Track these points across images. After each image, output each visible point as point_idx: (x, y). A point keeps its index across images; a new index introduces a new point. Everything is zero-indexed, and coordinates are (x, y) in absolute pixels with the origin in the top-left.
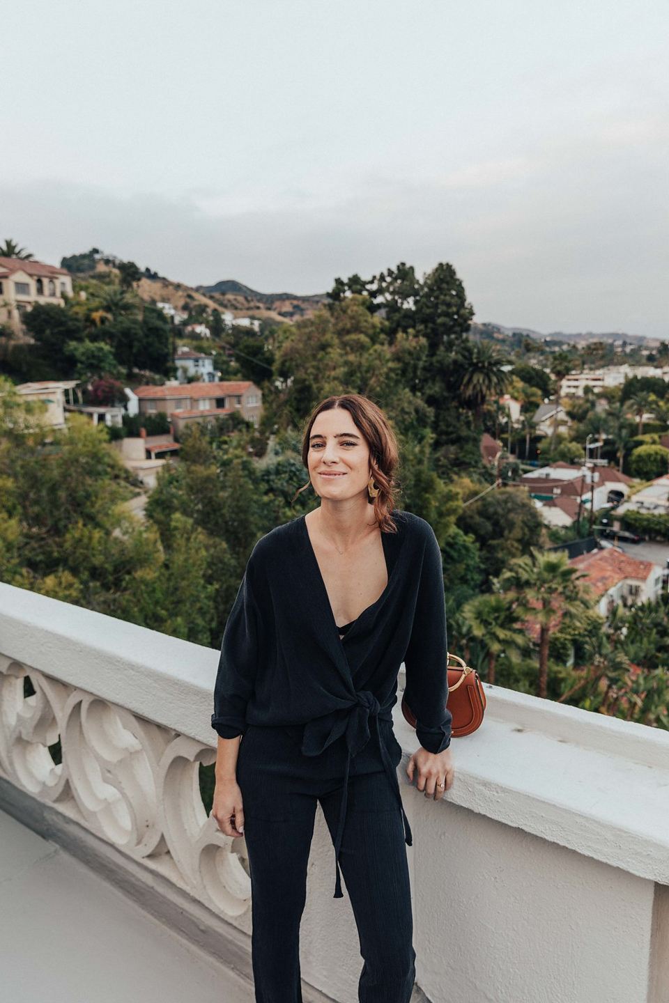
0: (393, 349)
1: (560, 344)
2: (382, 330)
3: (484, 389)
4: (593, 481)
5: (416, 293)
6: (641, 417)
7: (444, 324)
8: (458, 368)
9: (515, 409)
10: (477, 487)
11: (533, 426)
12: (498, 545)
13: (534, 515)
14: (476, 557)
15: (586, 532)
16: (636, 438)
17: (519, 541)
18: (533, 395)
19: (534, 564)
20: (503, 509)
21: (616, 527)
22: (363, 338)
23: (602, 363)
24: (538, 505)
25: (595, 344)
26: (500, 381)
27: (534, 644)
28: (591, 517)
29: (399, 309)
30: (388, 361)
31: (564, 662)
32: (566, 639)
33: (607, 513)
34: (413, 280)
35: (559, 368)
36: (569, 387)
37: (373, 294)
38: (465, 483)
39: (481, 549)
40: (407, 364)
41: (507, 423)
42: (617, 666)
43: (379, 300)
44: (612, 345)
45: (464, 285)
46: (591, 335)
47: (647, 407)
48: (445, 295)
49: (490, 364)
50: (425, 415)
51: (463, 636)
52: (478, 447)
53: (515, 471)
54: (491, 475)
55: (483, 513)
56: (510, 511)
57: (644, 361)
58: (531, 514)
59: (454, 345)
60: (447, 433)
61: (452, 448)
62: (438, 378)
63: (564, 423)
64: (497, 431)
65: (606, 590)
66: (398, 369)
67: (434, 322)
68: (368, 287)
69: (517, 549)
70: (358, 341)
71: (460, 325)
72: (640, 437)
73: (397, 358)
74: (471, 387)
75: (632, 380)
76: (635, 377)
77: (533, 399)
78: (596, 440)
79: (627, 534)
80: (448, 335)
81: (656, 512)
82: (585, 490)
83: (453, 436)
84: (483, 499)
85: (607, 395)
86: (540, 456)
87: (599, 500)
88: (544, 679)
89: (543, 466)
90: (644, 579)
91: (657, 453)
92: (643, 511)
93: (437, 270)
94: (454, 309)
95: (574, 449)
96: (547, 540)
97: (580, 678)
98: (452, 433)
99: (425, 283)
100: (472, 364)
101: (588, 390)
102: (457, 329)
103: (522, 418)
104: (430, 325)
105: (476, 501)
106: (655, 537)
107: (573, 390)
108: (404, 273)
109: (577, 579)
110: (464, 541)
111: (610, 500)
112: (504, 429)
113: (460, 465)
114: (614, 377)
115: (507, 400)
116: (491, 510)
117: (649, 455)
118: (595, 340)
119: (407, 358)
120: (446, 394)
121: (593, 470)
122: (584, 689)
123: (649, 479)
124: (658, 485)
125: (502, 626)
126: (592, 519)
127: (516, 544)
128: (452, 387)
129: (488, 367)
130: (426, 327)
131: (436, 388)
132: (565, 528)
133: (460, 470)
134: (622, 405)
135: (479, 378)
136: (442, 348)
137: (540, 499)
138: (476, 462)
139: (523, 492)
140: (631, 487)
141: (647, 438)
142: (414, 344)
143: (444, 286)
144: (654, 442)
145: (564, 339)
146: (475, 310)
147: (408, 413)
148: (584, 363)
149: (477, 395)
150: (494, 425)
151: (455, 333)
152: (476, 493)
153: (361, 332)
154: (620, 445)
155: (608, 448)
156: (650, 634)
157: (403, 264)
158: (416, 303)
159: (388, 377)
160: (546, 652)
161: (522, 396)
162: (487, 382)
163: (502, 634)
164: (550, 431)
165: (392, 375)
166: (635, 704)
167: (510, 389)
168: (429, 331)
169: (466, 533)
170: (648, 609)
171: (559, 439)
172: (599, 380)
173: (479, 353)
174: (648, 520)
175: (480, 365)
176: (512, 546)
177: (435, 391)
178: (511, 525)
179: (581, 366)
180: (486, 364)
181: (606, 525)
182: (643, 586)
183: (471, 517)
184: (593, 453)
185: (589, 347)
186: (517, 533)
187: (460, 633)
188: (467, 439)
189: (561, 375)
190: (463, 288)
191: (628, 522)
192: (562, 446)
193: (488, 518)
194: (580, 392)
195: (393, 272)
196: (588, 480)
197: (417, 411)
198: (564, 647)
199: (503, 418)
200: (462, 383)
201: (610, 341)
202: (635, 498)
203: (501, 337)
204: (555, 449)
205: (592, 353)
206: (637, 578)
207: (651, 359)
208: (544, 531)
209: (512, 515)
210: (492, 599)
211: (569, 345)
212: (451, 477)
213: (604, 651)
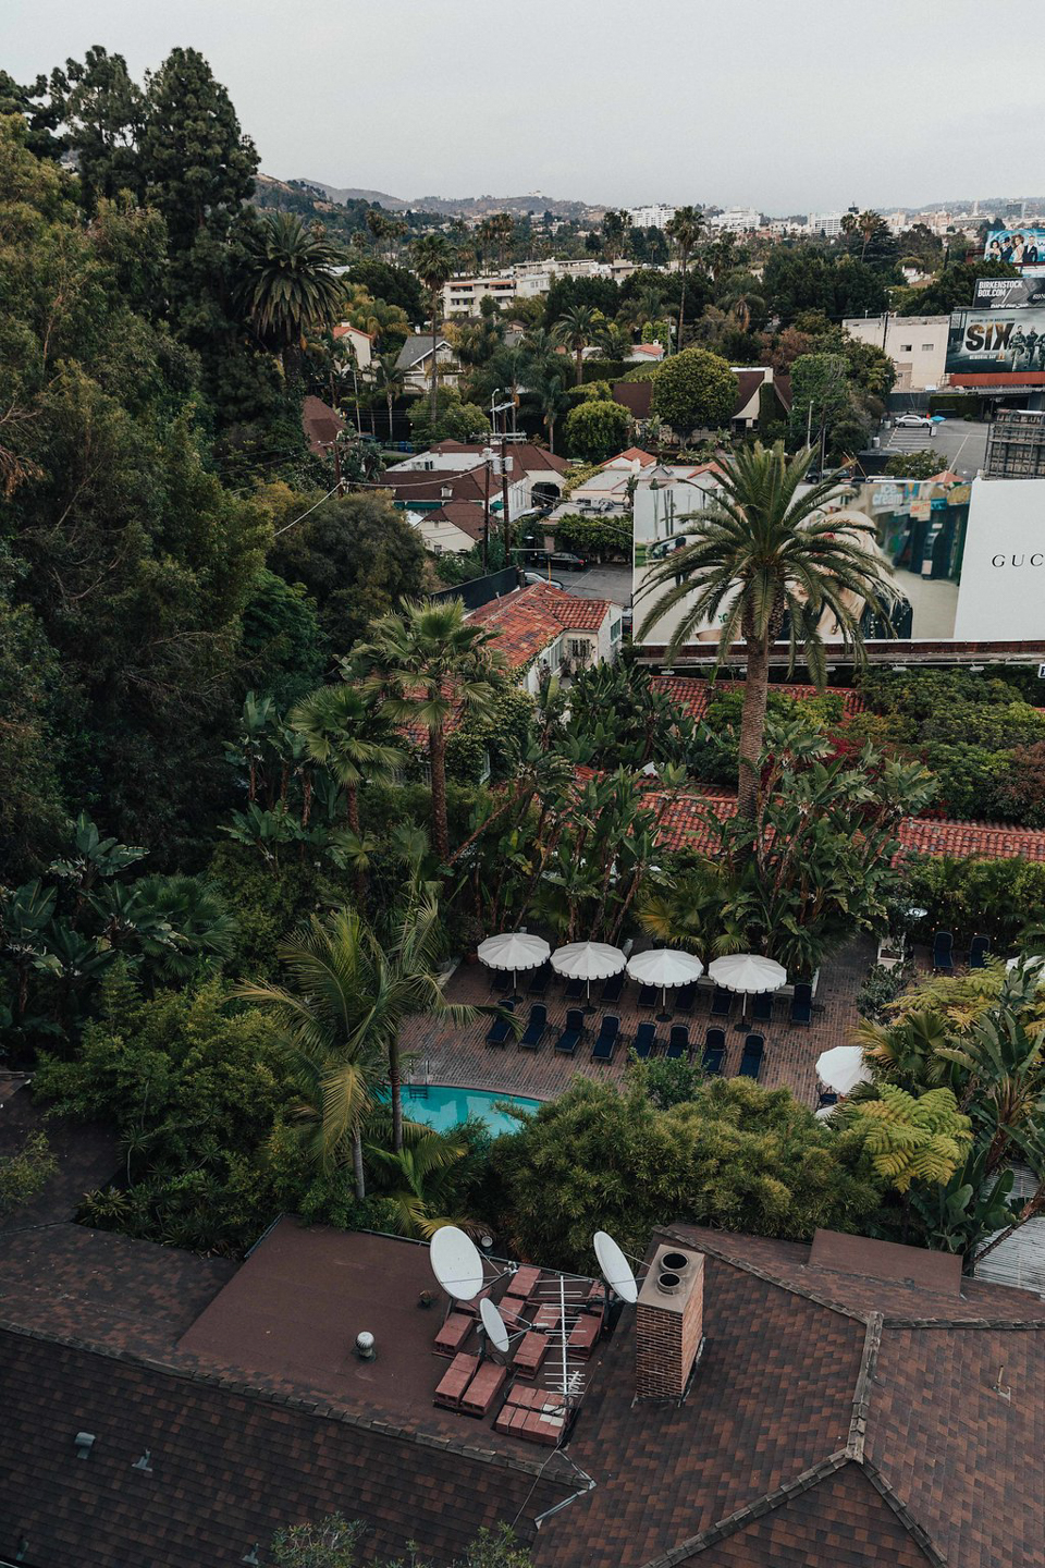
0: (93, 233)
1: (435, 219)
2: (66, 194)
3: (296, 311)
4: (504, 471)
5: (135, 117)
6: (580, 351)
7: (201, 182)
8: (241, 272)
9: (362, 345)
10: (302, 497)
11: (398, 377)
12: (350, 596)
13: (409, 538)
14: (312, 622)
15: (501, 559)
16: (572, 390)
17: (384, 586)
18: (394, 319)
19: (407, 626)
20: (351, 533)
21: (549, 545)
22: (27, 211)
23: (511, 255)
24: (414, 519)
25: (495, 218)
26: (325, 293)
27: (424, 757)
28: (507, 532)
29: (105, 151)
30: (85, 257)
31: (475, 779)
32: (473, 742)
33: (531, 524)
34: (127, 87)
35: (430, 266)
36: (457, 301)
37: (47, 118)
38: (280, 491)
39: (320, 607)
40: (127, 265)
41: (349, 374)
42: (553, 776)
43: (61, 131)
44: (526, 221)
45: (231, 97)
46: (489, 201)
47: (590, 334)
48: (195, 120)
49: (300, 260)
50: (181, 366)
51: (298, 762)
52: (297, 423)
53: (372, 463)
54: (326, 472)
55: (316, 543)
56: (363, 535)
57: (583, 249)
58: (402, 538)
59: (227, 223)
60: (237, 400)
61: (249, 428)
62: (204, 292)
63: (448, 369)
64: (335, 391)
65: (536, 654)
66: (109, 274)
67: (180, 178)
68: (34, 101)
69: (383, 599)
70: (16, 220)
71: (233, 183)
72: (580, 388)
73: (104, 252)
74: (271, 309)
75: (562, 284)
76: (568, 278)
77: (393, 327)
78: (508, 398)
79: (567, 557)
80: (214, 206)
81: (610, 515)
82: (491, 487)
83: (250, 404)
84: (314, 517)
85: (522, 314)
86: (413, 432)
87: (518, 502)
88: (442, 811)
89: (420, 451)
90: (594, 629)
91: (607, 415)
92: (590, 515)
93: (170, 64)
94: (218, 150)
95: (470, 414)
96: (435, 578)
97: (500, 801)
98: (246, 399)
99: (152, 92)
100: (265, 263)
101: (488, 306)
102: (229, 191)
103: (376, 364)
104: (173, 184)
105: (302, 522)
106: (612, 557)
107: (463, 308)
108: (104, 70)
109: (481, 643)
110: (288, 596)
111: (536, 502)
112: (345, 385)
113: (268, 459)
114: (532, 282)
115: (345, 332)
116: (330, 536)
117: (596, 419)
118: (498, 212)
119: (127, 253)
120: (223, 324)
121: (503, 450)
122: (506, 816)
123: (596, 462)
124: (612, 469)
125: (362, 736)
126: (509, 536)
127: (381, 593)
128: (234, 310)
129: (300, 267)
130: (166, 187)
131: (203, 313)
132: (464, 554)
133: (268, 468)
134: (548, 332)
135: (282, 290)
136: (205, 232)
137: (416, 509)
138: (297, 450)
139: (384, 499)
140: (568, 476)
141: (591, 389)
142: (136, 222)
143: (189, 98)
144: (603, 396)
145: (443, 212)
146: (260, 151)
147: (144, 364)
148: (479, 257)
149: (284, 323)
150: (327, 380)
151: (226, 199)
152: (300, 509)
153: (21, 198)
154: (548, 404)
155: (527, 410)
156: (607, 715)
157: (100, 50)
158: (138, 136)
159: (86, 291)
160: (442, 766)
161: (373, 324)
162: (299, 299)
163: (361, 751)
164: (427, 386)
165: (98, 288)
166: (586, 828)
167: (349, 308)
168: (172, 195)
169: (290, 582)
170: (603, 675)
171: (444, 398)
172: (509, 287)
173: (277, 239)
174: (598, 530)
175: (282, 264)
176: (375, 596)
177: (202, 319)
178: (368, 559)
179: (475, 261)
180: (293, 262)
181: (532, 544)
182: (593, 640)
183: (297, 553)
184: (503, 421)
185: (486, 225)
186: (380, 572)
187: (290, 757)
188: (275, 410)
189: (437, 280)
190: (230, 104)
191: (567, 536)
192: (450, 411)
193: (328, 551)
194: (476, 311)
195: (80, 69)
196: (497, 469)
197: (163, 360)
198: (472, 754)
199: (343, 366)
200: (252, 301)
201: (524, 213)
202: (575, 495)
203: (327, 207)
204: (438, 418)
205: (492, 237)
206: (584, 629)
207: (593, 245)
208: (428, 564)
209: (367, 543)
210: (340, 694)
211: (451, 220)
212: (252, 482)
213: (531, 756)
